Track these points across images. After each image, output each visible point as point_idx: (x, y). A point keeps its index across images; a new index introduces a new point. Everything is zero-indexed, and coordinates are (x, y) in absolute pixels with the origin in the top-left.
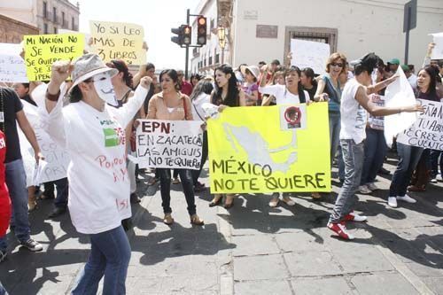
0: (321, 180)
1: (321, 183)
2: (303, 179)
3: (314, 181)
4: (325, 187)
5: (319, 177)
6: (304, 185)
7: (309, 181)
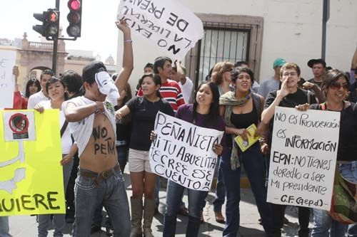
0: (55, 200)
1: (54, 204)
2: (33, 200)
3: (46, 201)
4: (58, 208)
5: (52, 196)
6: (34, 206)
7: (41, 202)
